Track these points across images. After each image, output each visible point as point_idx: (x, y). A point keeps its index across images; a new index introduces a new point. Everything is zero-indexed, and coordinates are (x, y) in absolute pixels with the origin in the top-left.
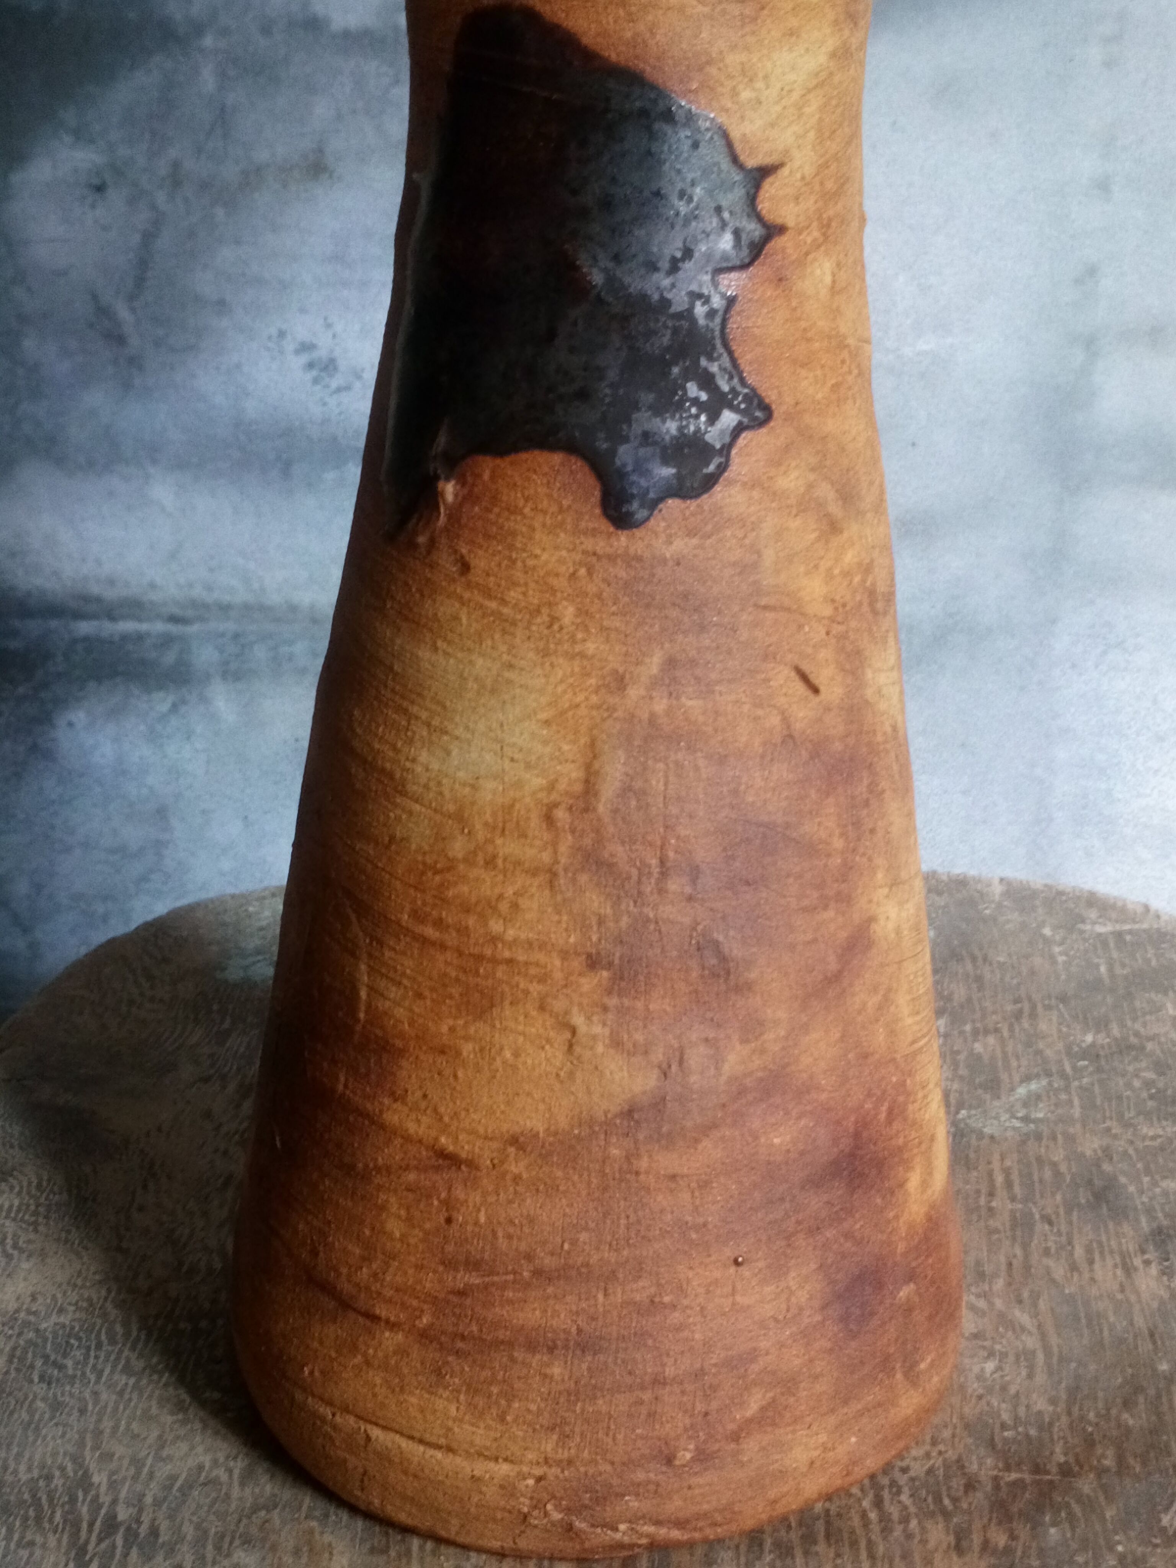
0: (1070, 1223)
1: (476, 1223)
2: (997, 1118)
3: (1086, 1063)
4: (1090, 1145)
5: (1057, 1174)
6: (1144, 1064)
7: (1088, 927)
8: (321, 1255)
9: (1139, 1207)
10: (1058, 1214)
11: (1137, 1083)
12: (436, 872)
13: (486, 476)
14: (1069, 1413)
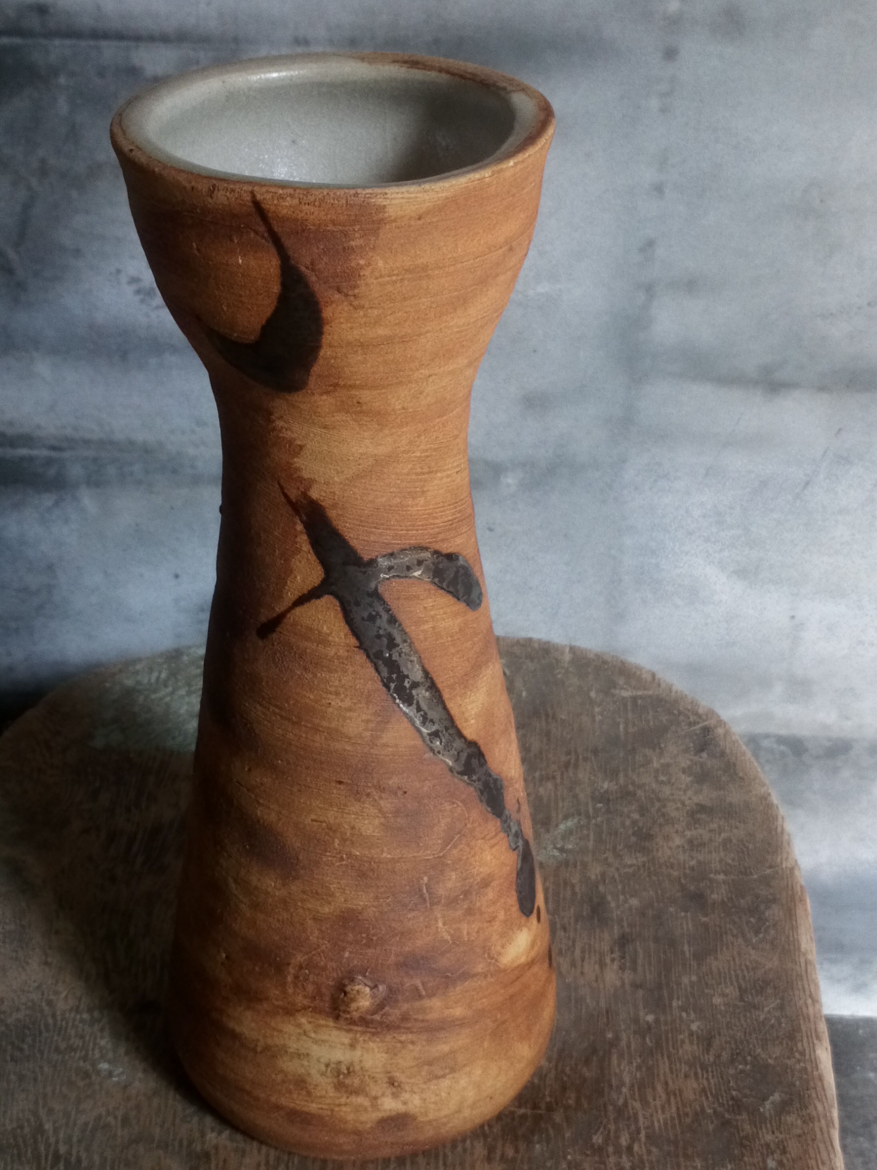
0: (576, 930)
2: (545, 848)
3: (601, 805)
4: (595, 871)
5: (574, 893)
6: (634, 807)
7: (617, 692)
9: (615, 918)
10: (570, 924)
11: (628, 823)
14: (556, 1069)
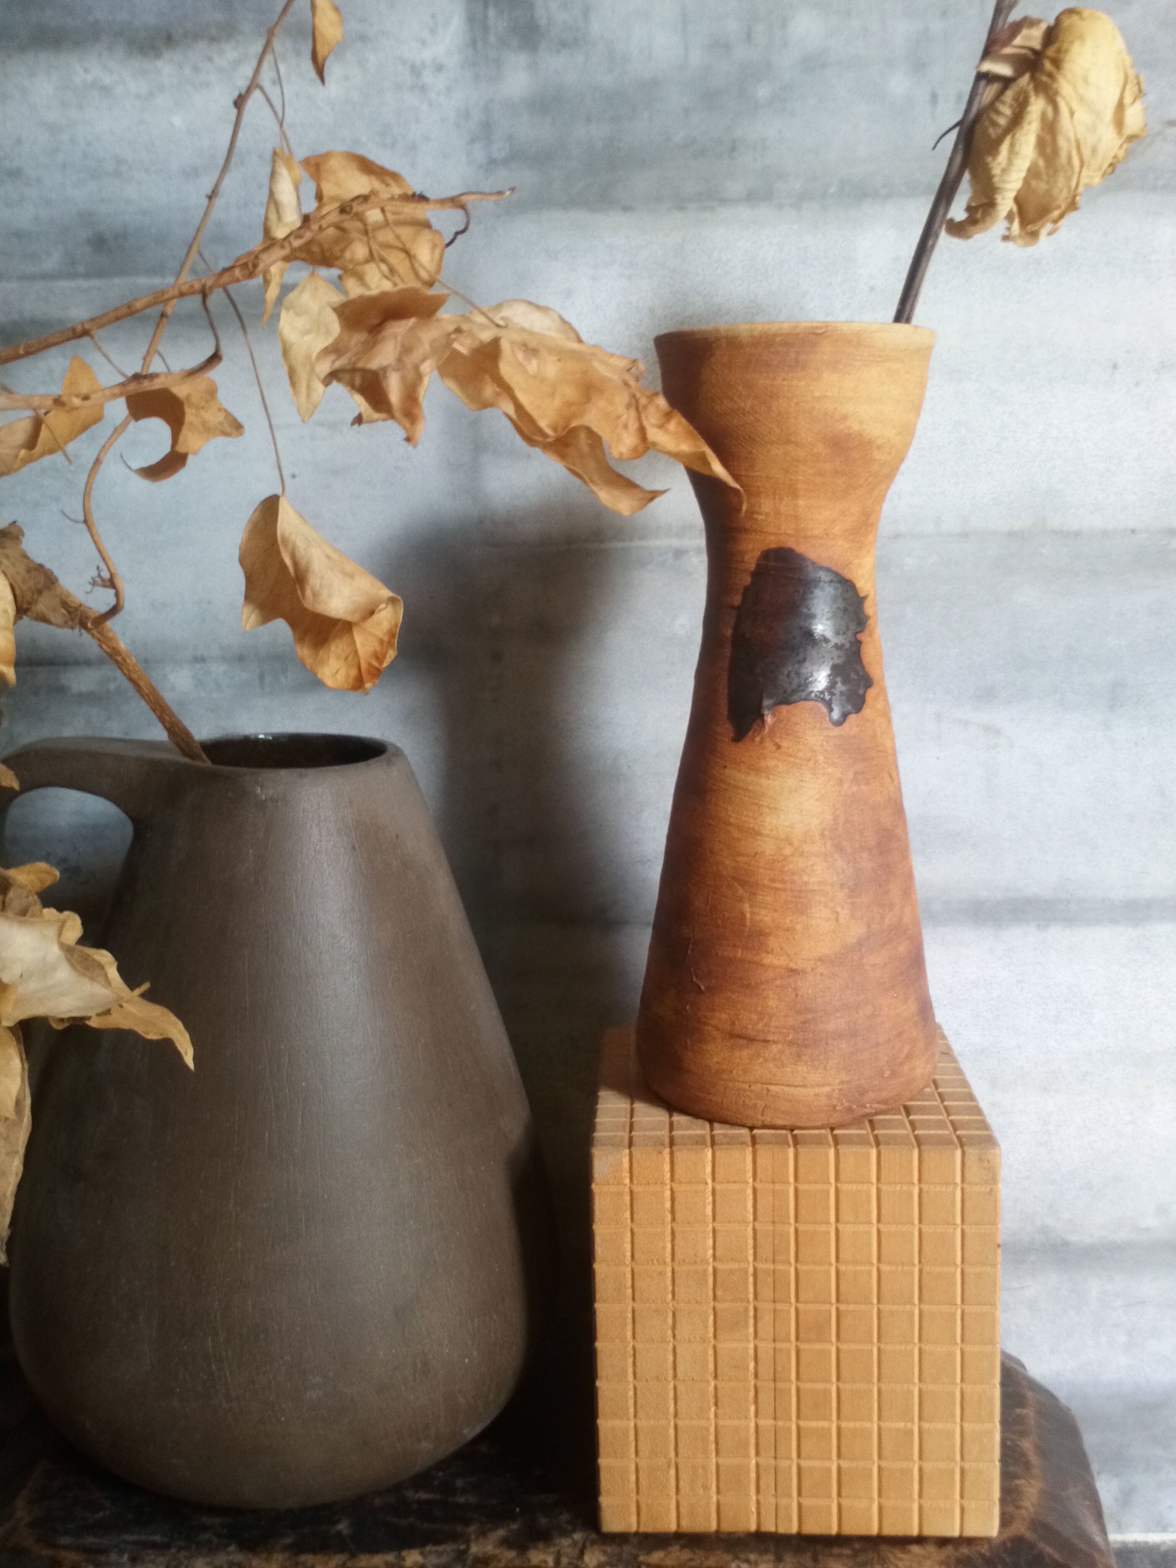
1: (808, 994)
8: (737, 1023)
12: (779, 862)
13: (784, 712)
